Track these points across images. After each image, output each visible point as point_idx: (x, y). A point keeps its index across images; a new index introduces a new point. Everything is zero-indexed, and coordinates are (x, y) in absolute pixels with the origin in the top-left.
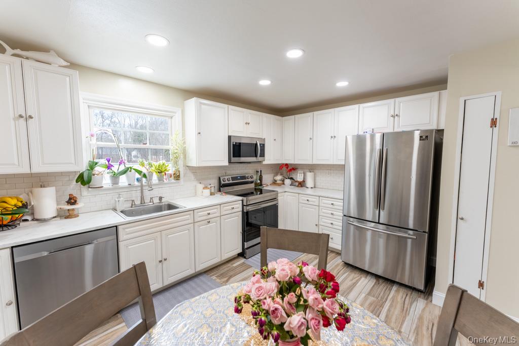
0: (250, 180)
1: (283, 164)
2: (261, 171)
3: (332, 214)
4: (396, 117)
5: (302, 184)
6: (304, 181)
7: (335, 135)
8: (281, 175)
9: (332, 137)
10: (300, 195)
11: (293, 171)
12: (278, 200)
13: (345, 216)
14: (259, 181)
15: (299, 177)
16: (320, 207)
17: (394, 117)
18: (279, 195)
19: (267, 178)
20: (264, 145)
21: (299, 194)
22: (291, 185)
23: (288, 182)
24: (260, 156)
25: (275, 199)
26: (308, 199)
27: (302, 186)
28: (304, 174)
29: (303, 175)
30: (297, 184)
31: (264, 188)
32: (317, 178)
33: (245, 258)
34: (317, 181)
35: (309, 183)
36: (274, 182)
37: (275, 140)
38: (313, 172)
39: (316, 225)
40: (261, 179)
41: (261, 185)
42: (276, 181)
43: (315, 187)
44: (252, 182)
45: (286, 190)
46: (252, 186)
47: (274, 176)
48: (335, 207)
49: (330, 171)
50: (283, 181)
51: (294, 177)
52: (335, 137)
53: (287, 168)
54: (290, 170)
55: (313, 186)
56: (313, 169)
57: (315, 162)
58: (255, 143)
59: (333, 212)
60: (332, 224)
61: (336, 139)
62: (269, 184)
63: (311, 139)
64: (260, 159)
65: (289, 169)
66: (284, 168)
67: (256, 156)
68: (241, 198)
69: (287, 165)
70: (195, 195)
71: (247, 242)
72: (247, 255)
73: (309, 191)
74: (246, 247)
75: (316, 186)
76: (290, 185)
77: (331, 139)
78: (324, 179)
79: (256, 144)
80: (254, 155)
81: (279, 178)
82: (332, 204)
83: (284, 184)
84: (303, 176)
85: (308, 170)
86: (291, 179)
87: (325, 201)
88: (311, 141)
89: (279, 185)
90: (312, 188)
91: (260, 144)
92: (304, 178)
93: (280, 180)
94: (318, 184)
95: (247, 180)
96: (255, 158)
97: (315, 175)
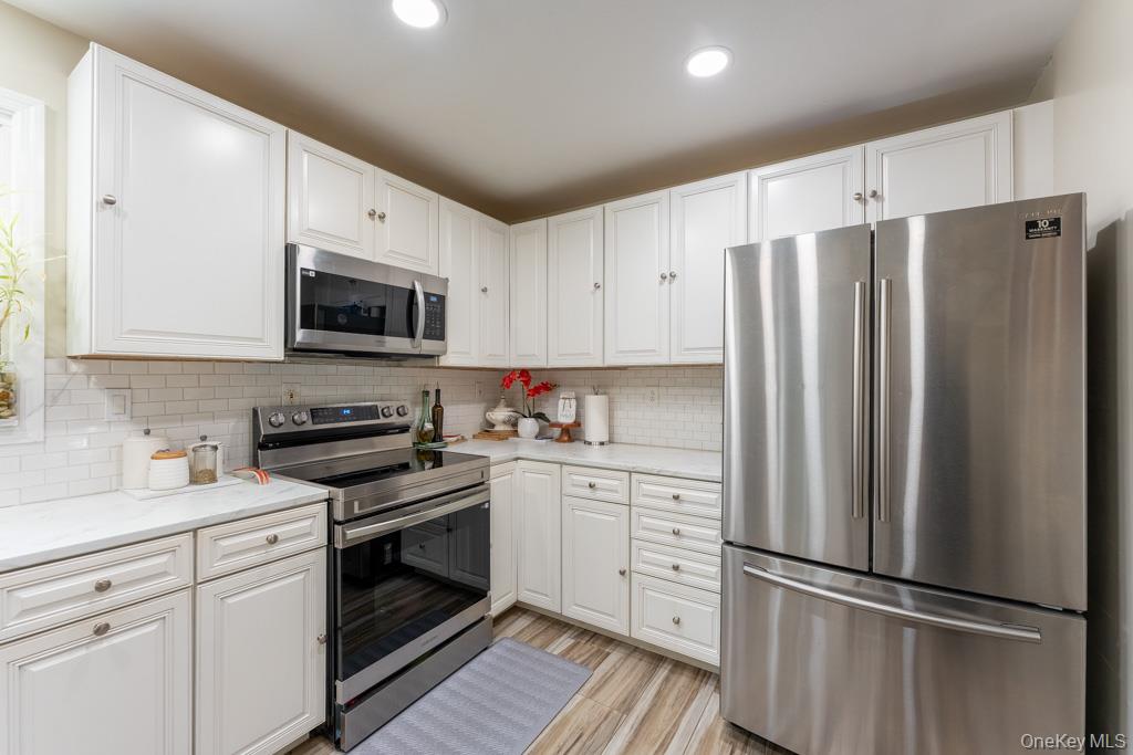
0: (395, 420)
1: (513, 371)
2: (438, 391)
3: (676, 533)
4: (871, 201)
5: (571, 433)
6: (577, 424)
7: (674, 270)
8: (508, 406)
9: (664, 277)
10: (565, 468)
11: (543, 393)
12: (488, 489)
13: (729, 543)
14: (429, 426)
15: (564, 412)
16: (633, 508)
17: (865, 202)
18: (493, 470)
19: (461, 417)
20: (442, 299)
21: (561, 464)
22: (540, 435)
23: (528, 426)
24: (426, 337)
25: (480, 485)
26: (593, 481)
27: (571, 440)
28: (580, 402)
29: (574, 403)
30: (557, 432)
31: (450, 449)
32: (619, 414)
33: (337, 745)
34: (617, 422)
35: (595, 428)
36: (488, 431)
37: (485, 290)
38: (605, 393)
39: (622, 573)
40: (437, 418)
41: (437, 436)
42: (493, 426)
43: (611, 441)
44: (404, 429)
45: (520, 453)
46: (405, 441)
47: (488, 409)
48: (686, 507)
49: (655, 389)
50: (515, 425)
51: (548, 412)
52: (673, 276)
53: (527, 383)
54: (536, 391)
55: (605, 438)
56: (606, 386)
57: (611, 361)
58: (409, 287)
59: (678, 526)
60: (676, 568)
61: (676, 282)
62: (468, 436)
63: (597, 286)
64: (428, 346)
65: (531, 387)
66: (518, 384)
67: (412, 335)
68: (322, 491)
69: (525, 374)
70: (117, 485)
71: (346, 677)
72: (348, 734)
73: (595, 455)
74: (341, 700)
75: (617, 438)
76: (536, 437)
77: (661, 284)
78: (639, 415)
79: (413, 293)
80: (405, 330)
81: (500, 414)
82: (676, 498)
83: (515, 433)
84: (574, 407)
85: (591, 390)
86: (540, 416)
87: (649, 487)
88: (600, 292)
89: (502, 437)
90: (602, 444)
91: (427, 295)
92: (578, 414)
93: (504, 423)
94: (622, 433)
95: (382, 420)
96: (408, 340)
97: (611, 402)
